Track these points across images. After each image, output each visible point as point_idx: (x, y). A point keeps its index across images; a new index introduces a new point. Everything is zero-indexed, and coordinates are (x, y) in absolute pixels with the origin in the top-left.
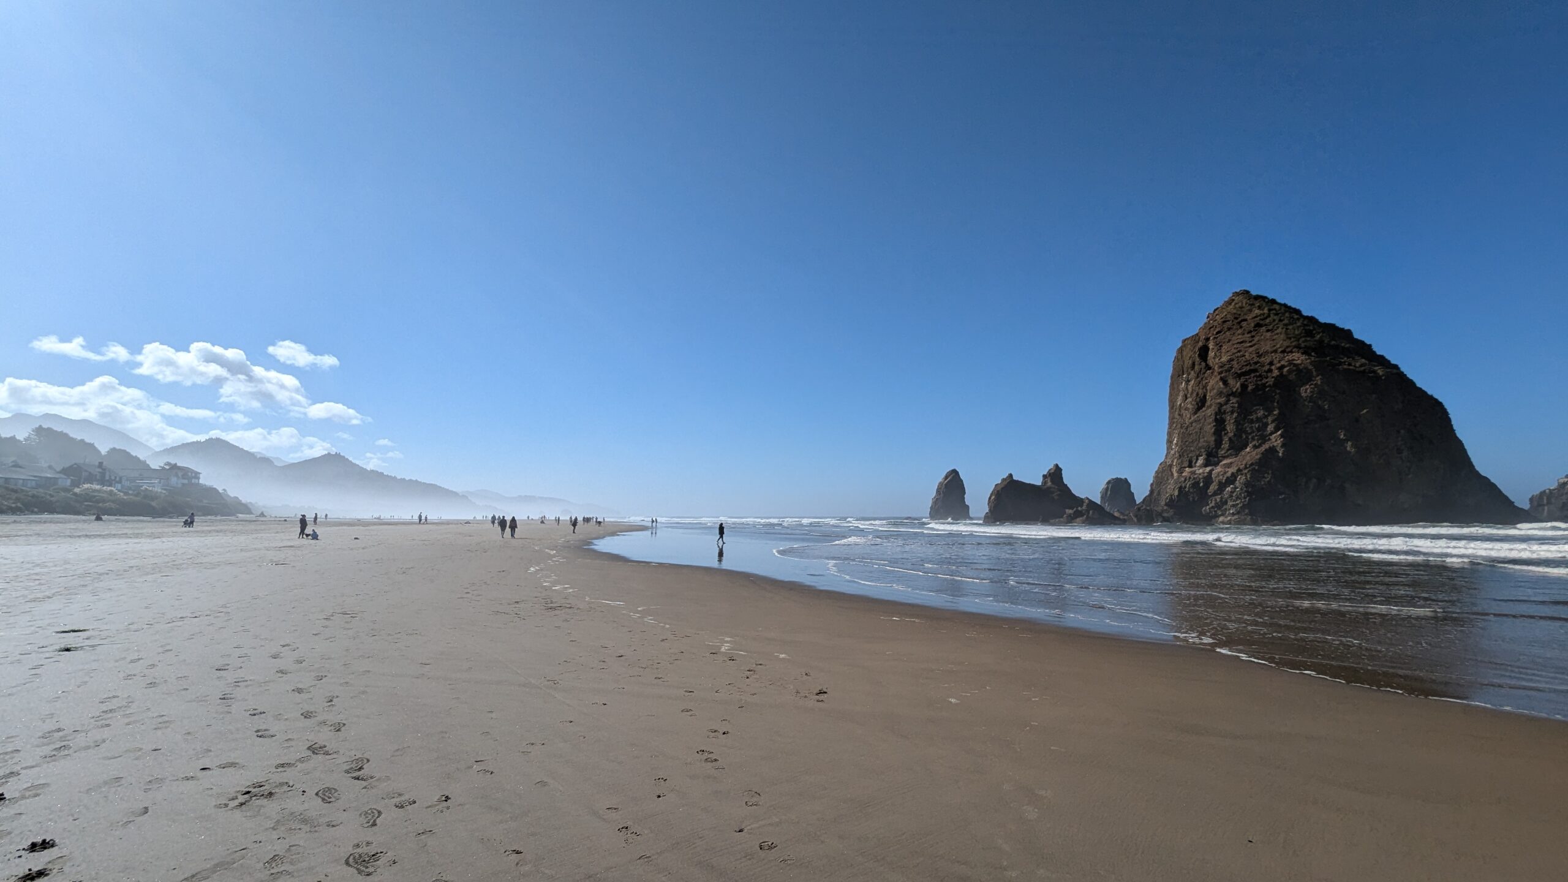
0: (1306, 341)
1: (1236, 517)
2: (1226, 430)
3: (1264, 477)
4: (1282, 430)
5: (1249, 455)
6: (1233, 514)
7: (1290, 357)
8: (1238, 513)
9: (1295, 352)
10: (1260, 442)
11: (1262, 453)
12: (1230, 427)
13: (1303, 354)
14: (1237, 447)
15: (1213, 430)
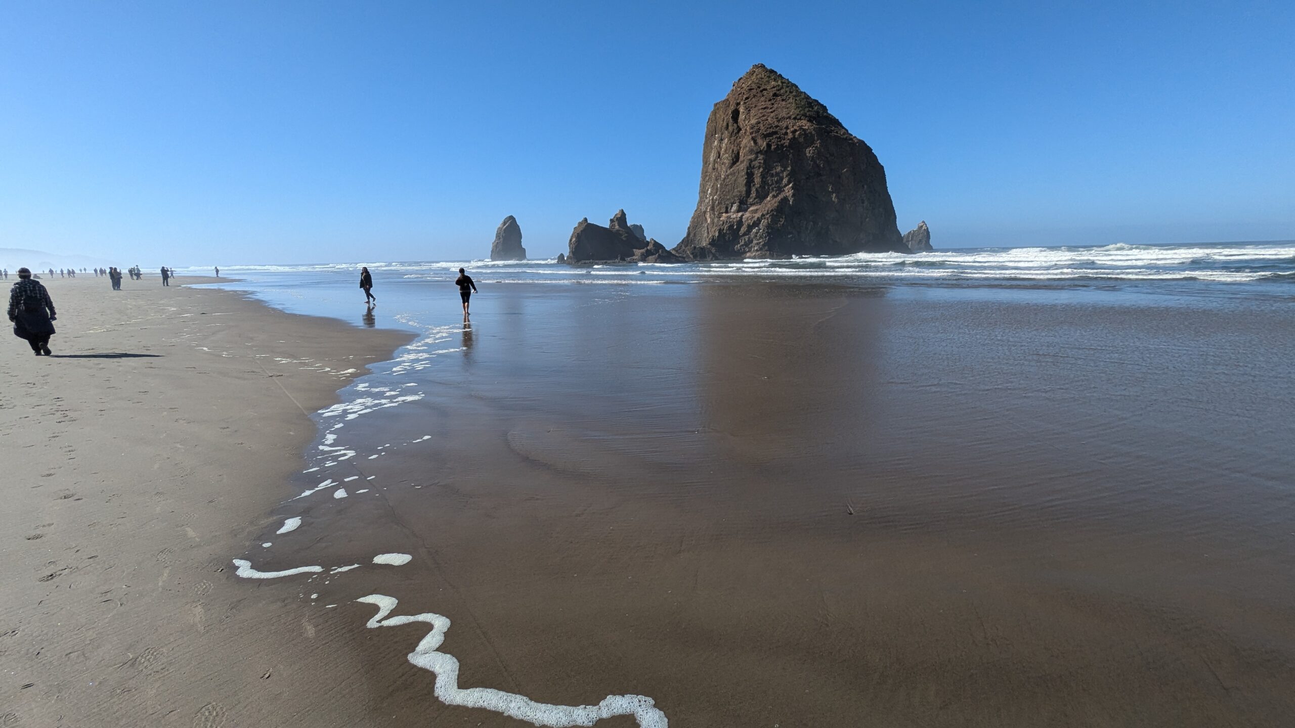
0: (809, 111)
1: (759, 253)
2: (754, 182)
3: (780, 221)
4: (793, 183)
5: (770, 203)
6: (757, 251)
7: (799, 123)
8: (761, 249)
9: (803, 120)
10: (777, 192)
11: (779, 202)
12: (757, 180)
13: (808, 121)
14: (761, 197)
15: (745, 182)
